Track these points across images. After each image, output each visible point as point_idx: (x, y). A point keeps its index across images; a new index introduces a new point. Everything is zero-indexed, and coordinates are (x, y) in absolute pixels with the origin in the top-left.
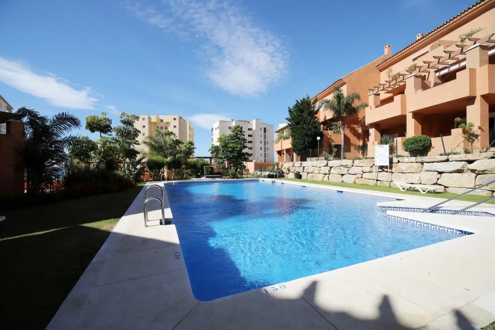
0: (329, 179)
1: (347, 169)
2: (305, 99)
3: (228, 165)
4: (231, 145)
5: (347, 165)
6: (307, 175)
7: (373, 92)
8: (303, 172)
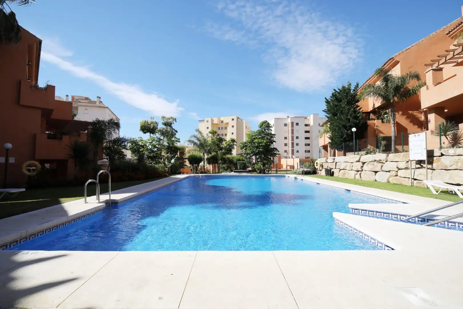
0: (361, 177)
1: (380, 165)
2: (345, 87)
3: (255, 161)
4: (256, 141)
5: (380, 160)
6: (339, 171)
7: (432, 67)
8: (335, 168)
